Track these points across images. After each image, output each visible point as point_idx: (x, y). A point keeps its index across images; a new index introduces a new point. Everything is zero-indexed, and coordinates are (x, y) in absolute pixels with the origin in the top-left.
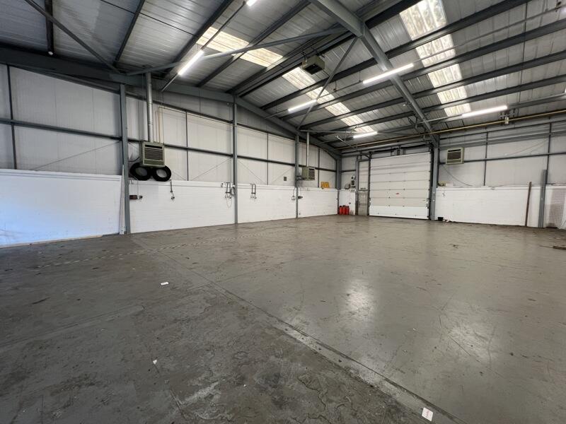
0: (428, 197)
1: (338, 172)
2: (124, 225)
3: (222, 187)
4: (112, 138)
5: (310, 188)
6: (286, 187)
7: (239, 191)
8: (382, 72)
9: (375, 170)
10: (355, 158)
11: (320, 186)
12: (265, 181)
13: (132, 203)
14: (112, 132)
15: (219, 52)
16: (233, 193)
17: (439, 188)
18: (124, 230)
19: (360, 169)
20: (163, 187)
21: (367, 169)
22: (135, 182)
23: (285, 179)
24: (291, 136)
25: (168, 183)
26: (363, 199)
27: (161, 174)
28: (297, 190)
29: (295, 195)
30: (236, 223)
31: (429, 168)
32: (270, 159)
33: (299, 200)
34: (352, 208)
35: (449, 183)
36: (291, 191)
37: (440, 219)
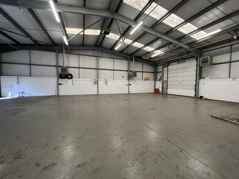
0: (195, 85)
1: (155, 73)
2: (57, 93)
3: (92, 80)
4: (55, 66)
5: (137, 81)
6: (123, 80)
7: (99, 82)
8: (134, 28)
9: (170, 71)
10: (162, 66)
11: (144, 79)
12: (113, 78)
13: (60, 86)
14: (55, 64)
15: (75, 34)
16: (96, 83)
17: (202, 80)
18: (57, 94)
19: (164, 71)
20: (70, 81)
21: (167, 71)
22: (61, 79)
23: (123, 77)
24: (127, 59)
25: (71, 79)
26: (165, 85)
27: (70, 77)
28: (129, 82)
29: (128, 83)
30: (98, 94)
31: (195, 69)
32: (115, 69)
33: (130, 86)
34: (161, 90)
35: (207, 77)
36: (126, 82)
37: (201, 97)
